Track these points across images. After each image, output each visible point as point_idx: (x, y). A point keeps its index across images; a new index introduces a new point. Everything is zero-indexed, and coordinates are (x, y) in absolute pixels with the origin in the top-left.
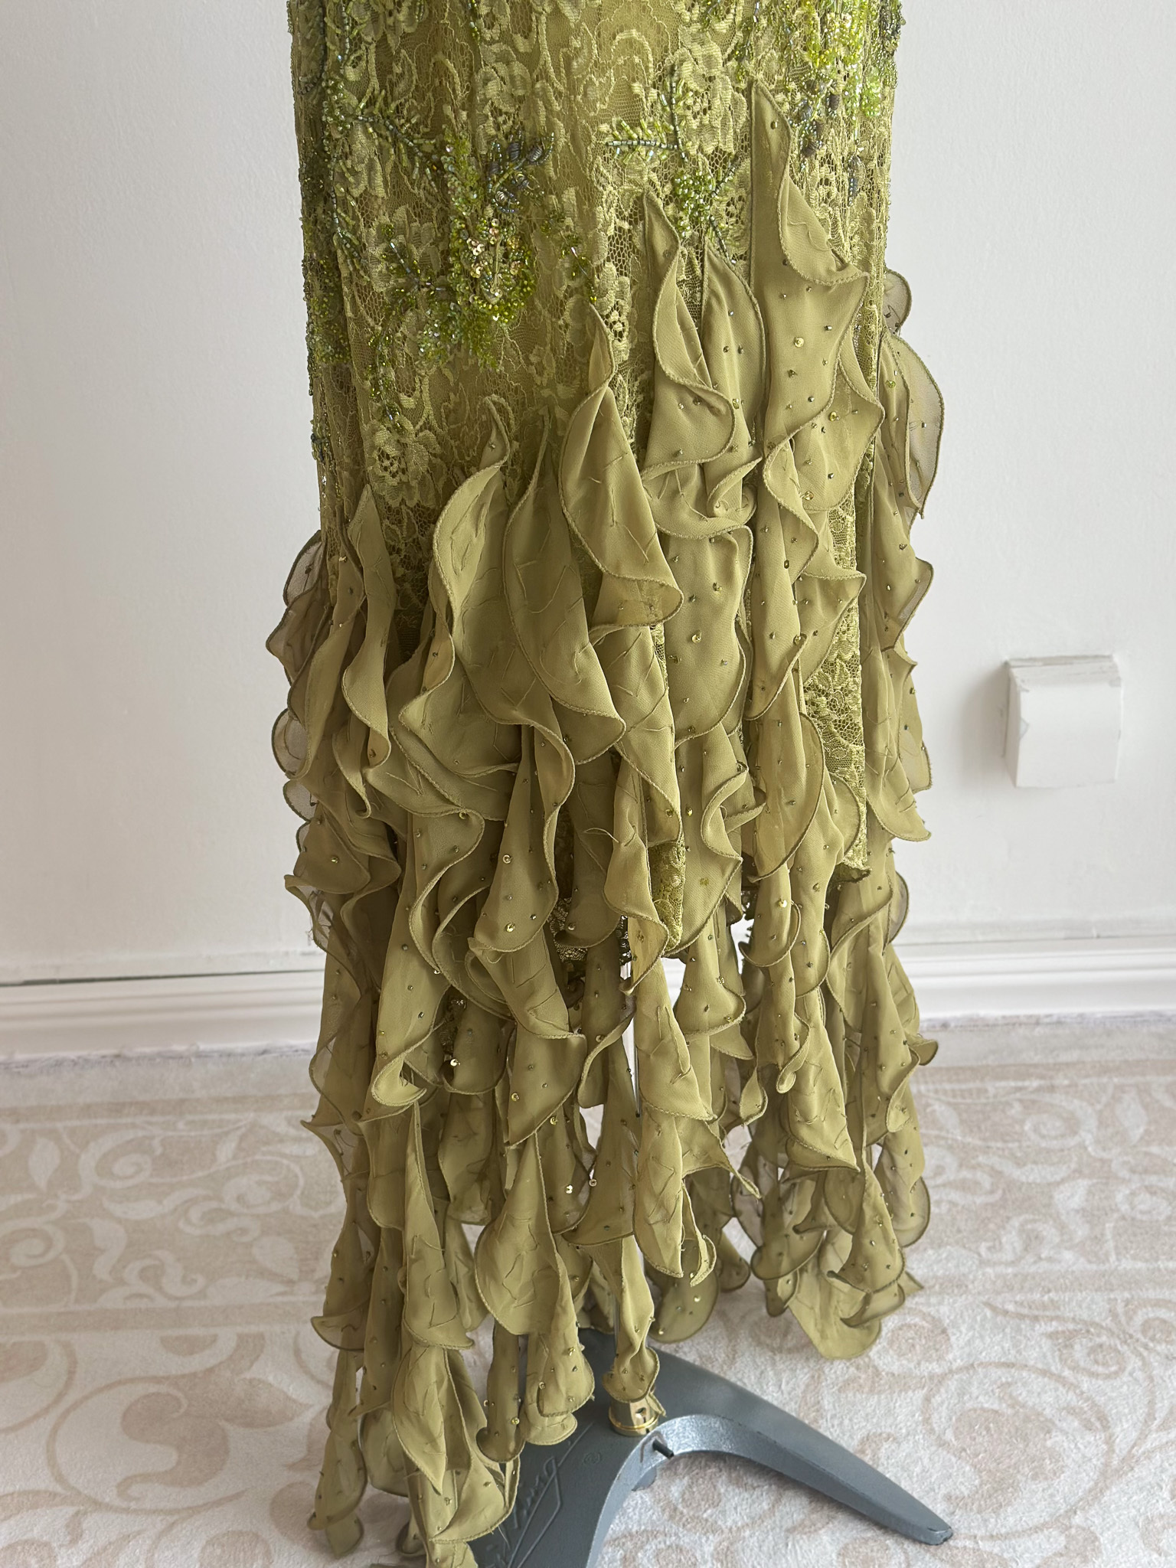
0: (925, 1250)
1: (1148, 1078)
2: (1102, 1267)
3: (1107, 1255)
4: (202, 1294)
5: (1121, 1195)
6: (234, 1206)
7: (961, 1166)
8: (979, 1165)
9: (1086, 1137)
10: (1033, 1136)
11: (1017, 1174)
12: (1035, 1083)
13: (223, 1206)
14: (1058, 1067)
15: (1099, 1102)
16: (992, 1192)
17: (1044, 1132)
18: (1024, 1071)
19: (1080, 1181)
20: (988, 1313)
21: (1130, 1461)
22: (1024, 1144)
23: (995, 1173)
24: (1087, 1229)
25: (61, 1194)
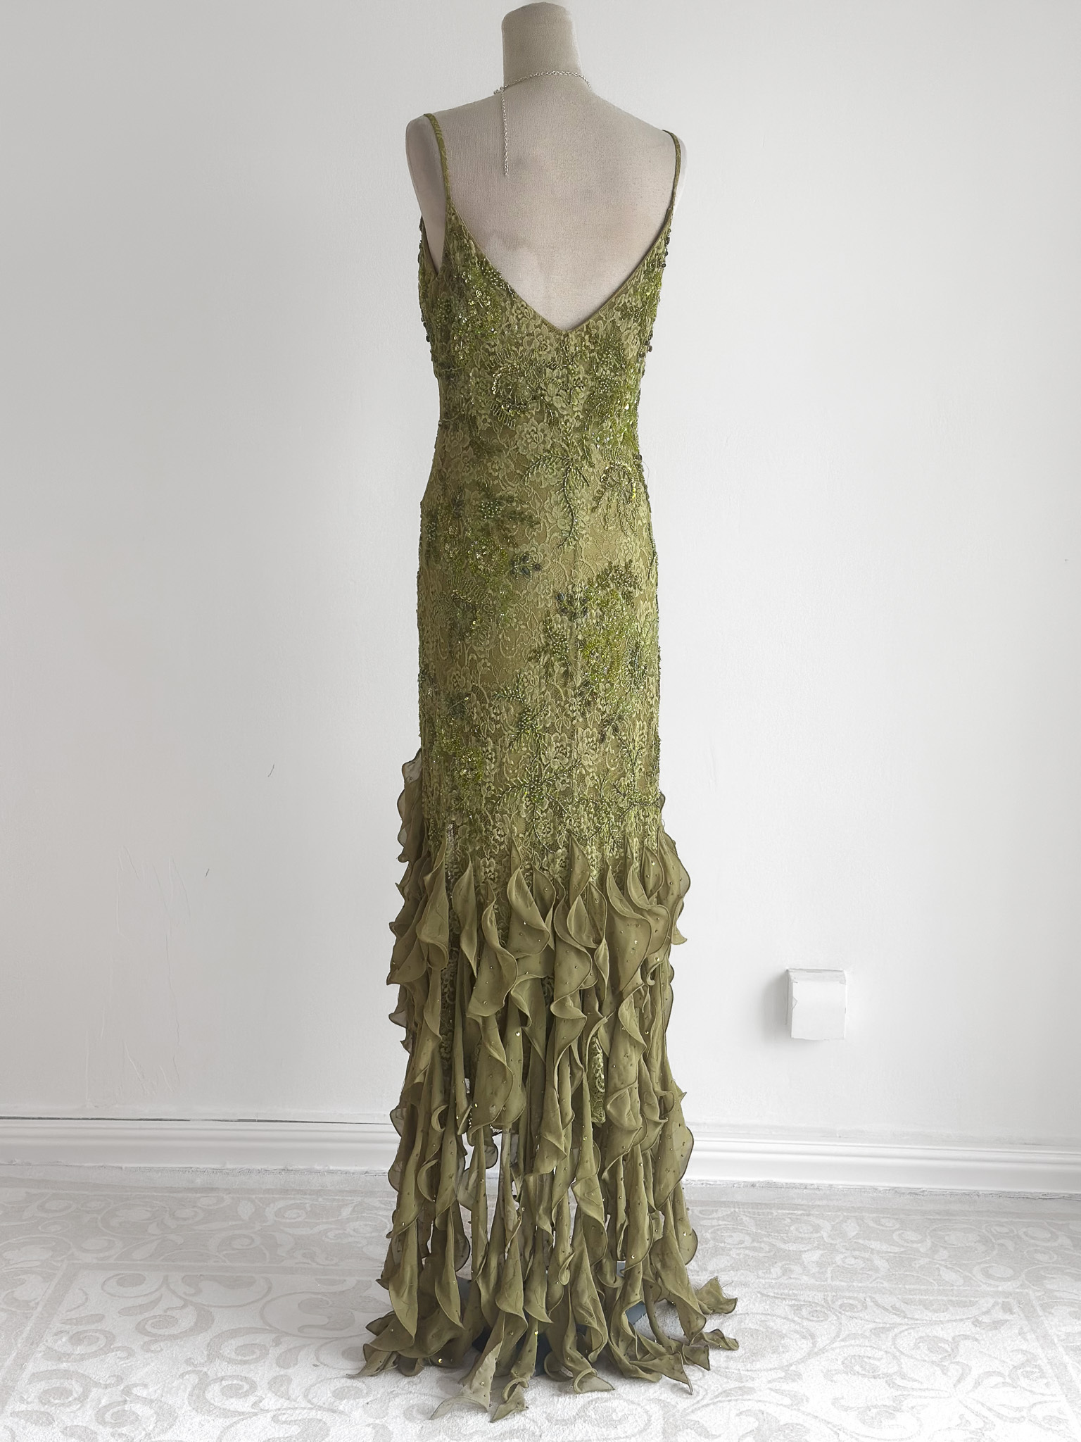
0: (729, 1271)
1: (864, 1214)
2: (823, 1283)
3: (827, 1281)
4: (337, 1264)
5: (838, 1258)
6: (352, 1233)
7: (753, 1241)
8: (763, 1241)
9: (824, 1235)
10: (795, 1233)
11: (783, 1246)
12: (800, 1212)
13: (346, 1233)
14: (814, 1206)
15: (834, 1222)
16: (769, 1252)
17: (801, 1231)
18: (796, 1207)
19: (817, 1251)
20: (759, 1295)
21: (823, 1350)
22: (790, 1235)
23: (771, 1244)
24: (817, 1269)
25: (257, 1222)
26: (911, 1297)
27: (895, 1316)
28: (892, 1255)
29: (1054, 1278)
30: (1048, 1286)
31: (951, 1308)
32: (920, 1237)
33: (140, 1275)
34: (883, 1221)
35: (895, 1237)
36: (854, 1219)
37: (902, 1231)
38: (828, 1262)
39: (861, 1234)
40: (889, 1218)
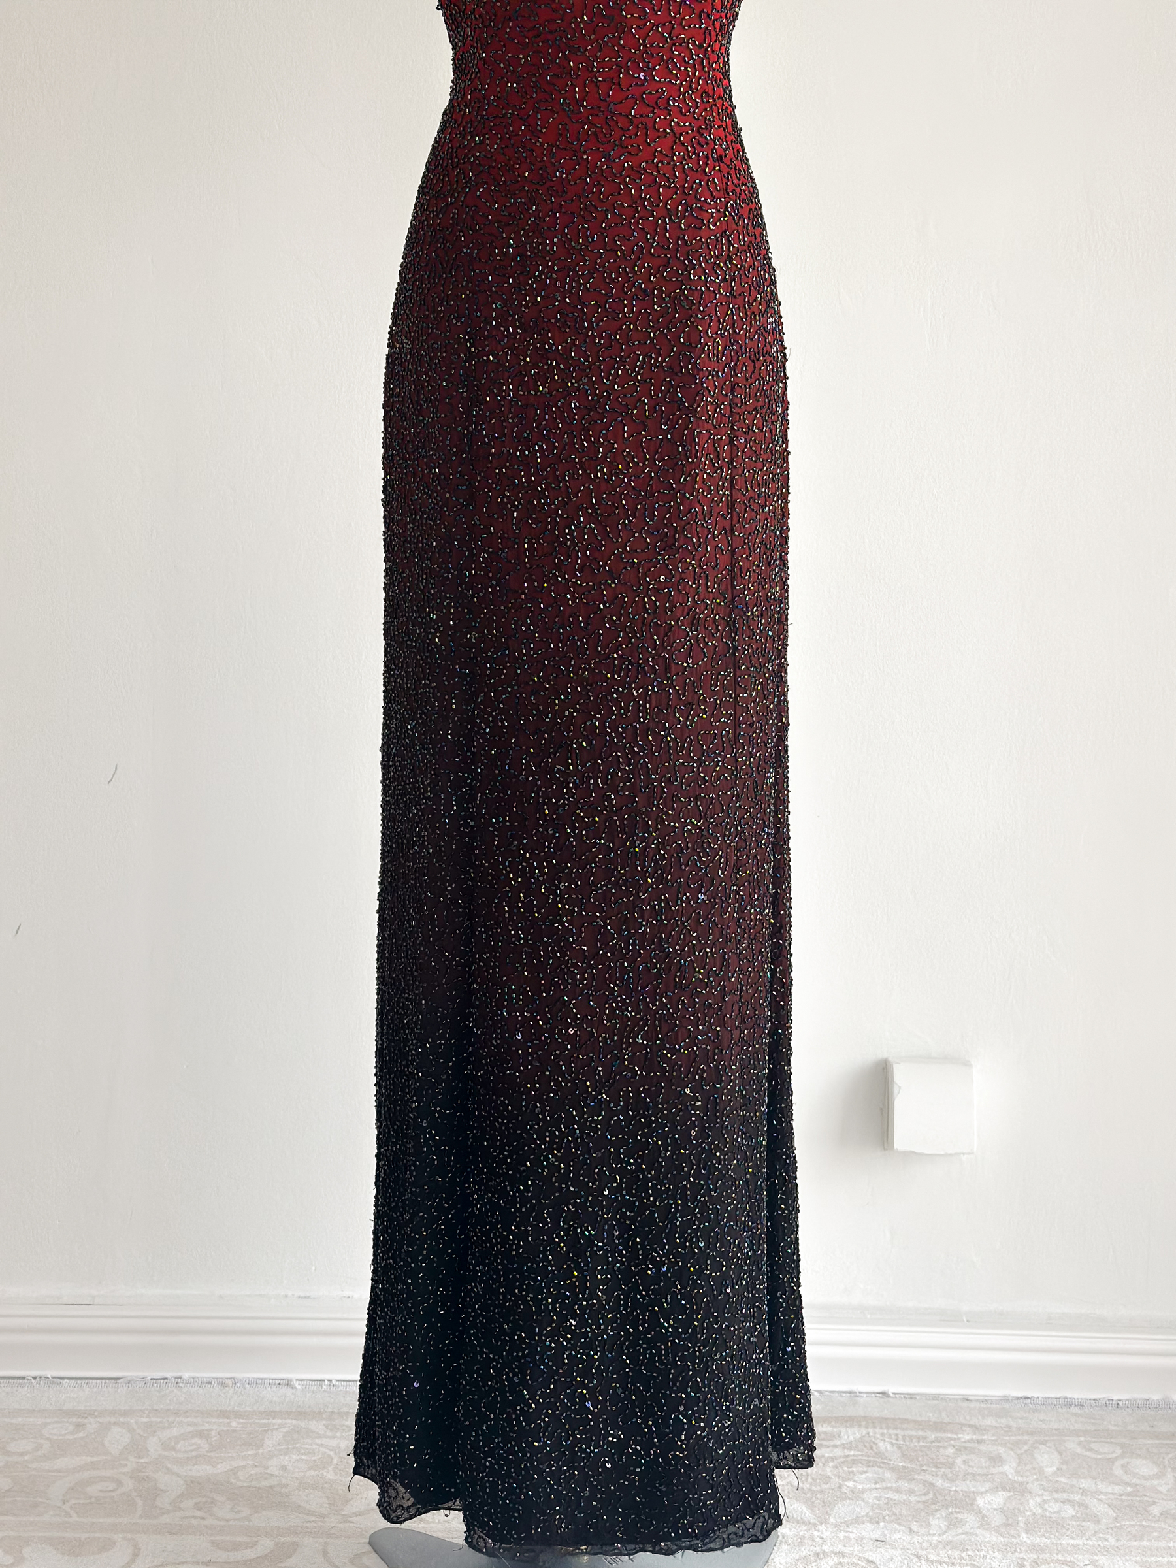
3: (1019, 1536)
4: (247, 1519)
5: (1034, 1503)
6: (276, 1473)
8: (914, 1479)
9: (1009, 1469)
10: (963, 1467)
11: (947, 1485)
12: (967, 1437)
13: (268, 1471)
15: (1020, 1449)
16: (924, 1495)
17: (970, 1464)
19: (1000, 1493)
20: (915, 1560)
22: (954, 1469)
23: (925, 1482)
25: (132, 1459)
28: (1113, 1497)
32: (1156, 1470)
35: (1118, 1471)
36: (1048, 1445)
37: (1126, 1460)
38: (1019, 1510)
39: (1064, 1467)
40: (1103, 1442)
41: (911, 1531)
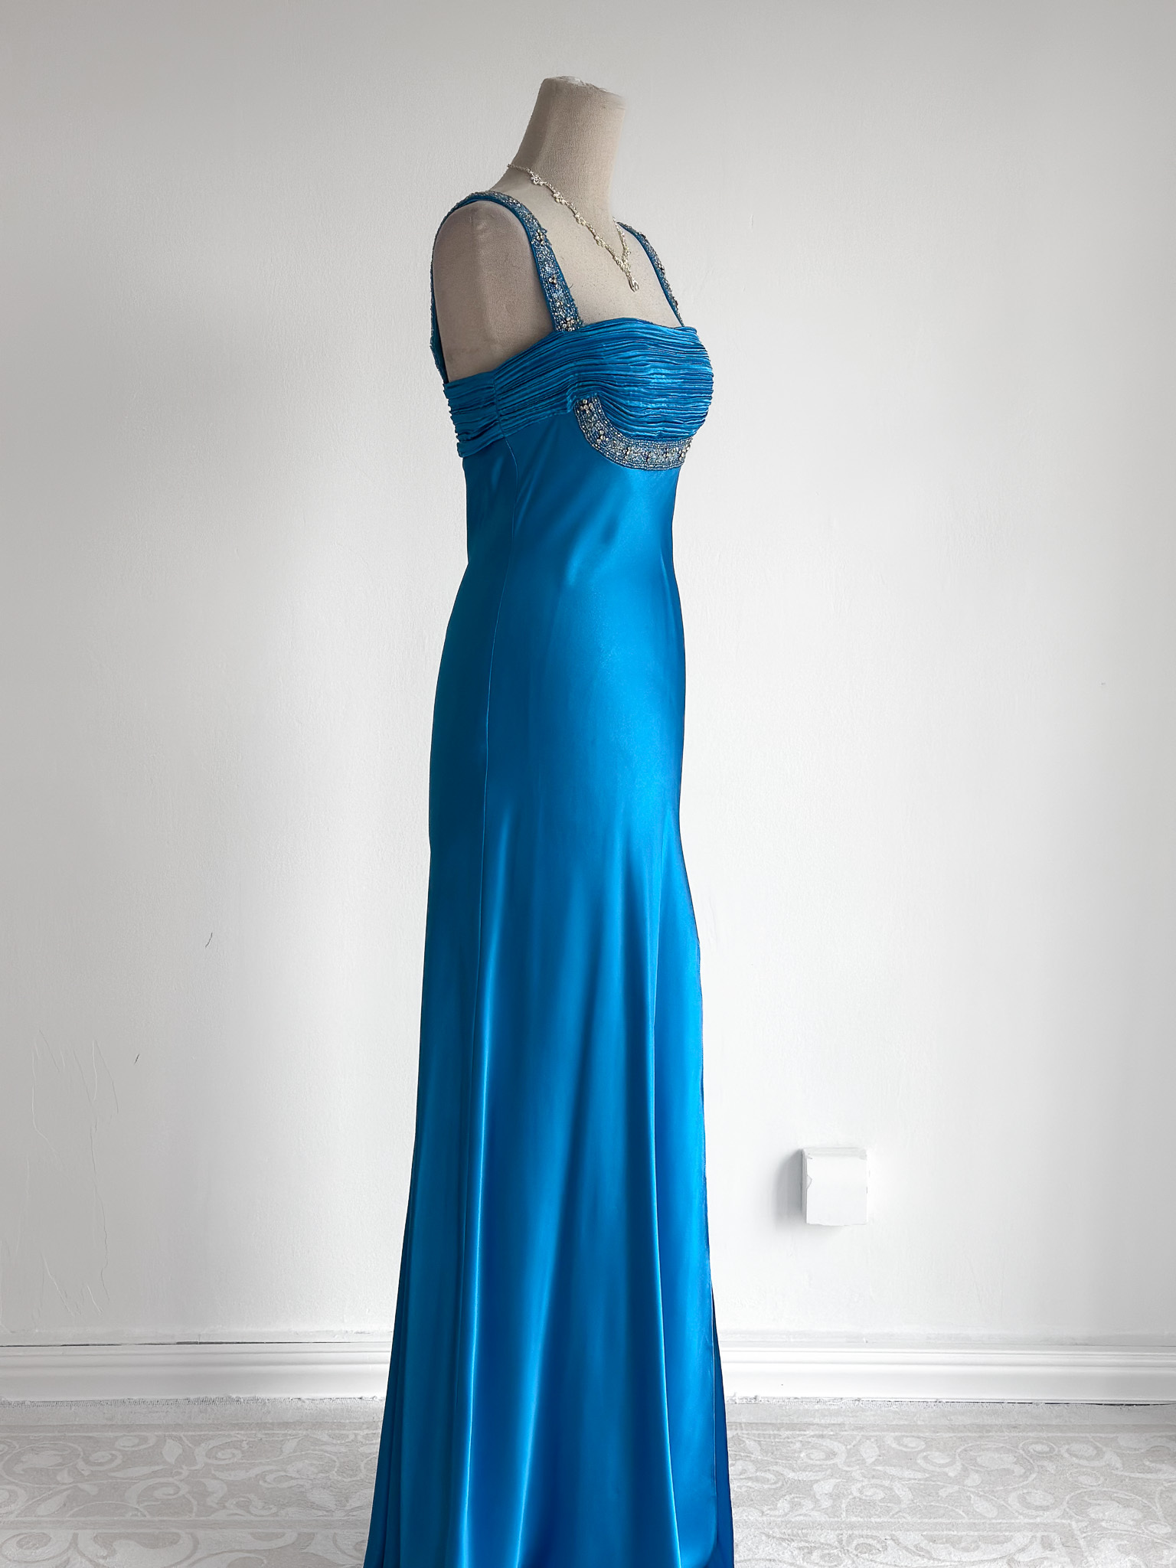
1: (885, 1433)
2: (836, 1519)
3: (841, 1515)
4: (276, 1514)
5: (854, 1489)
6: (294, 1476)
7: (757, 1471)
8: (769, 1470)
9: (836, 1460)
10: (805, 1459)
11: (791, 1475)
12: (812, 1433)
13: (288, 1475)
14: (826, 1427)
15: (850, 1444)
16: (775, 1483)
17: (812, 1456)
18: (807, 1426)
19: (834, 1480)
20: (764, 1538)
22: (799, 1462)
23: (778, 1474)
24: (831, 1501)
25: (184, 1467)
26: (936, 1533)
27: (918, 1558)
28: (913, 1481)
29: (1099, 1504)
30: (1093, 1516)
31: (983, 1546)
32: (949, 1459)
33: (44, 1534)
34: (906, 1441)
35: (920, 1461)
36: (872, 1440)
37: (928, 1452)
38: (843, 1494)
39: (881, 1458)
40: (913, 1436)
41: (763, 1512)
